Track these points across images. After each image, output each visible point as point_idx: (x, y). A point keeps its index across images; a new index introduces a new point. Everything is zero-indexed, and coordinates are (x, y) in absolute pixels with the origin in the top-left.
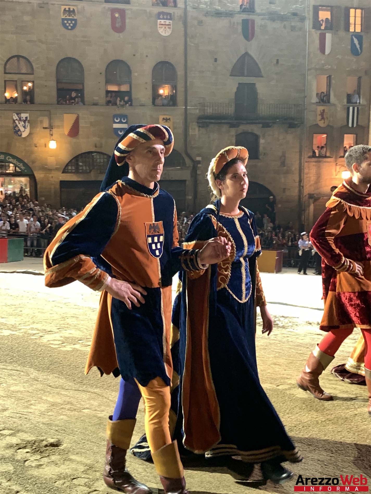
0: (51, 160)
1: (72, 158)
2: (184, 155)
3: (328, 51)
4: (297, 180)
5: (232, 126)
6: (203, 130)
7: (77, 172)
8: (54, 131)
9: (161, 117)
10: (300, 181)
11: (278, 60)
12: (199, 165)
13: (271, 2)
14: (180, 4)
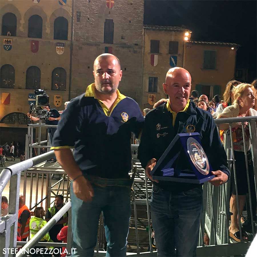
3: (155, 64)
9: (55, 96)
13: (122, 38)
14: (69, 39)
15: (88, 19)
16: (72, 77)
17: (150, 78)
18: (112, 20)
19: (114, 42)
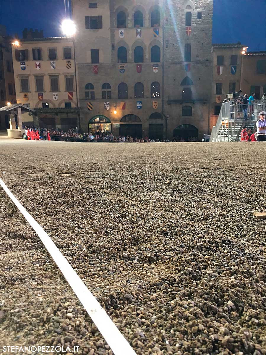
0: (116, 117)
1: (123, 117)
2: (162, 115)
3: (221, 73)
4: (208, 123)
5: (181, 104)
6: (170, 106)
7: (125, 121)
8: (117, 107)
9: (154, 102)
10: (209, 124)
11: (200, 79)
12: (168, 119)
13: (197, 57)
14: (161, 61)
15: (174, 45)
16: (165, 87)
17: (217, 83)
18: (190, 44)
19: (192, 60)
